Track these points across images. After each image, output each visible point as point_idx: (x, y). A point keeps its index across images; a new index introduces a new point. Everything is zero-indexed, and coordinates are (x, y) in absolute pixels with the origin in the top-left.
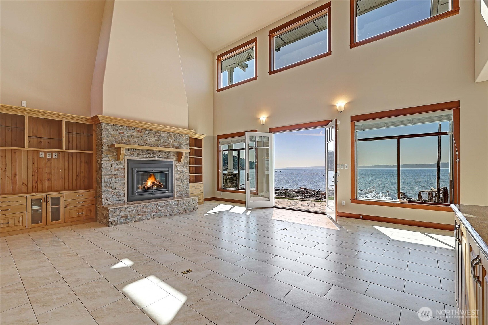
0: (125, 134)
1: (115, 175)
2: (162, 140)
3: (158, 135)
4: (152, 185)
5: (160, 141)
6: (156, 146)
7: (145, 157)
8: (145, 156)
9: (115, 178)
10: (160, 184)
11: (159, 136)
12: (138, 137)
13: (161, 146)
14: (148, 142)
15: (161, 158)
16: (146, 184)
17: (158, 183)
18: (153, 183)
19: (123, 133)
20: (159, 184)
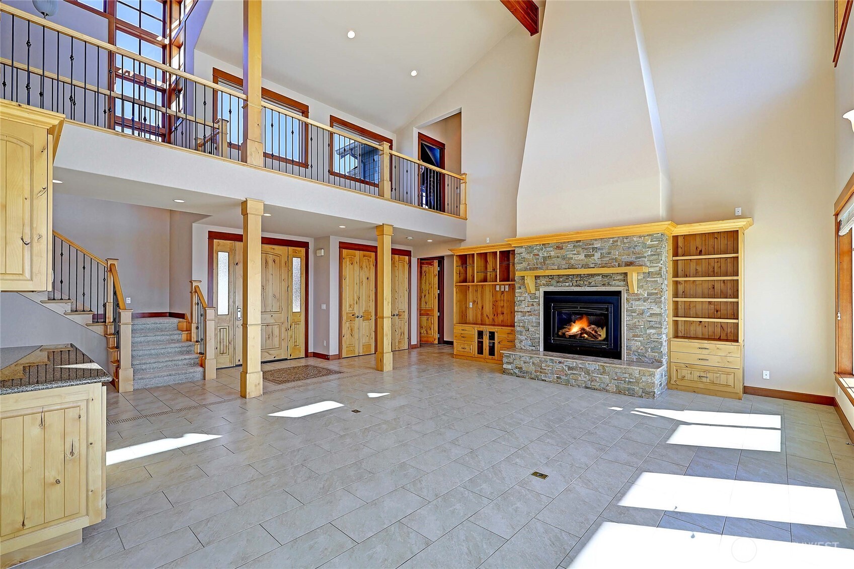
0: (541, 255)
1: (528, 312)
2: (597, 255)
3: (590, 246)
4: (580, 332)
5: (593, 258)
6: (586, 266)
7: (568, 286)
8: (567, 284)
9: (529, 315)
10: (597, 333)
11: (593, 248)
12: (558, 257)
13: (596, 265)
14: (573, 262)
15: (596, 286)
16: (569, 329)
17: (592, 331)
18: (583, 329)
19: (538, 255)
20: (593, 333)
